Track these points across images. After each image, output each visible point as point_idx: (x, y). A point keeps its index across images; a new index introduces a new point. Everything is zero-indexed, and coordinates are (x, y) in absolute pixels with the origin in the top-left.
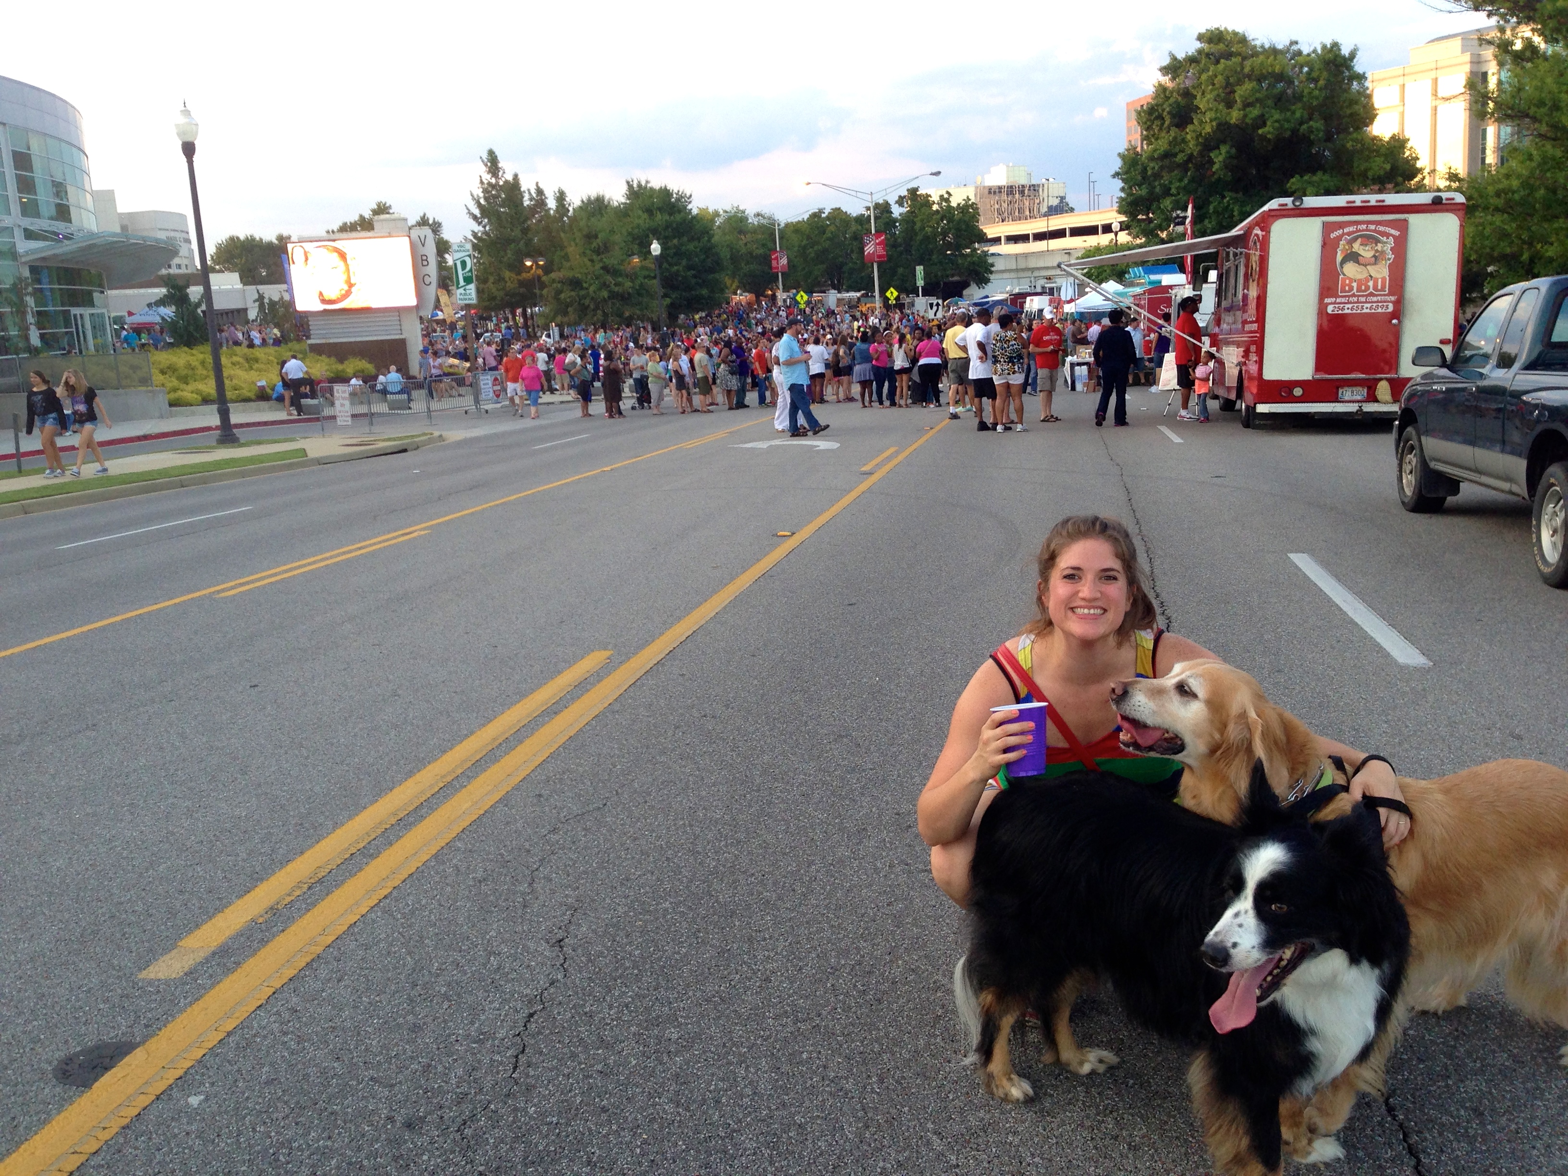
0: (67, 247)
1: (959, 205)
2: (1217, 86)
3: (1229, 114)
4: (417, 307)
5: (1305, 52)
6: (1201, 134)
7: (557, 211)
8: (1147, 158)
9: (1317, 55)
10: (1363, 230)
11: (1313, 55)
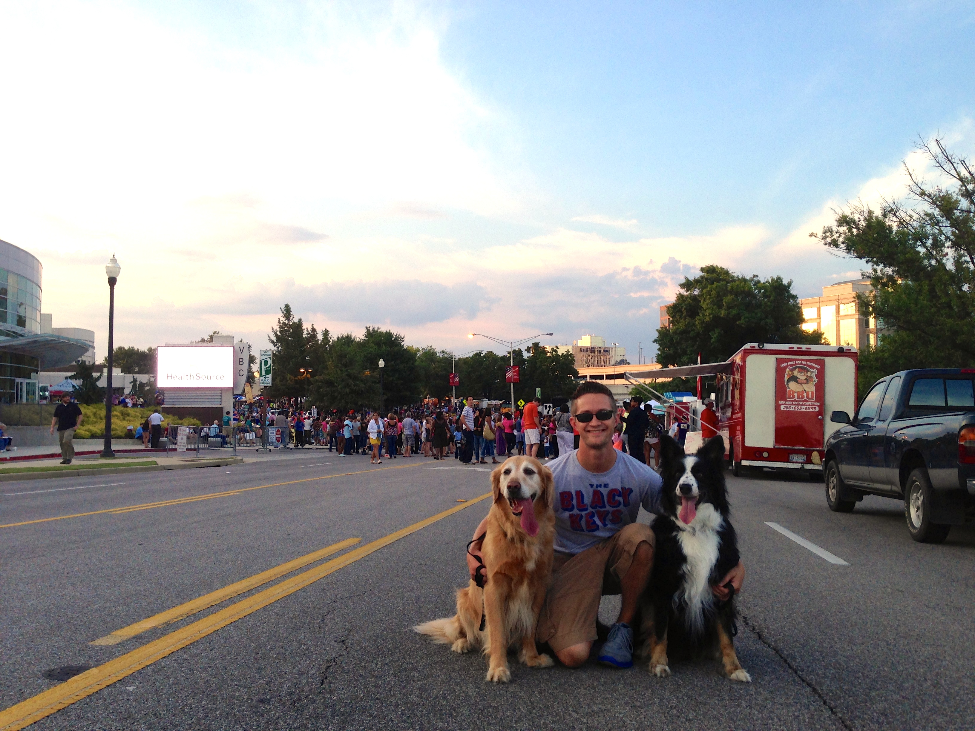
0: (20, 341)
1: (563, 354)
2: (712, 296)
3: (720, 312)
4: (233, 388)
5: (762, 282)
6: (704, 321)
7: (323, 341)
8: (673, 333)
9: (769, 283)
10: (799, 364)
11: (767, 284)
